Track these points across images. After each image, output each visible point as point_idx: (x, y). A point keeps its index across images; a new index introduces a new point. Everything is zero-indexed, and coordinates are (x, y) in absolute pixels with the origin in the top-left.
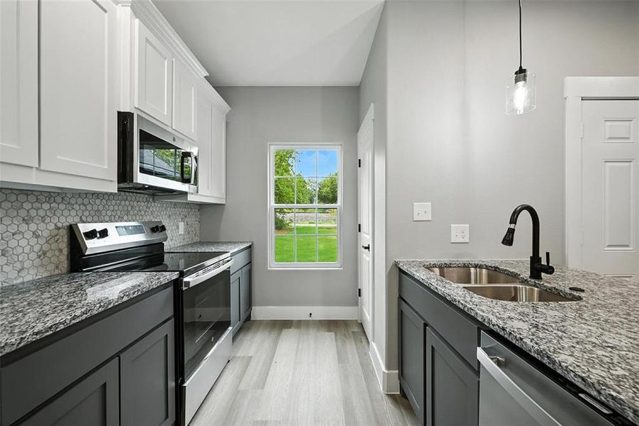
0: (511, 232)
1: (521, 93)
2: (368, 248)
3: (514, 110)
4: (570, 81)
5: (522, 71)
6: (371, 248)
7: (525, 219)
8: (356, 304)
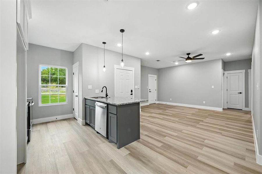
0: (102, 90)
1: (104, 69)
2: (77, 96)
3: (103, 71)
4: (115, 66)
5: (104, 66)
6: (78, 96)
7: (105, 88)
8: (72, 113)
